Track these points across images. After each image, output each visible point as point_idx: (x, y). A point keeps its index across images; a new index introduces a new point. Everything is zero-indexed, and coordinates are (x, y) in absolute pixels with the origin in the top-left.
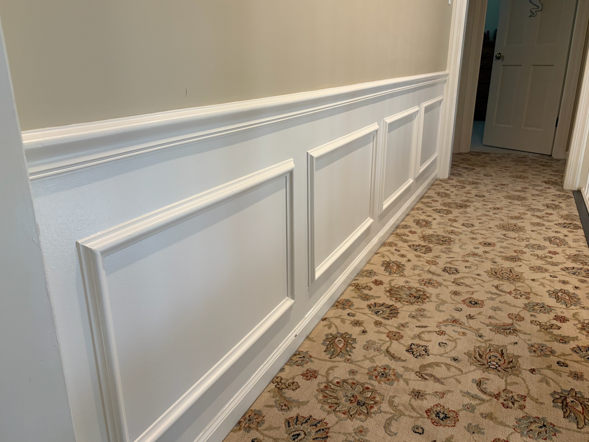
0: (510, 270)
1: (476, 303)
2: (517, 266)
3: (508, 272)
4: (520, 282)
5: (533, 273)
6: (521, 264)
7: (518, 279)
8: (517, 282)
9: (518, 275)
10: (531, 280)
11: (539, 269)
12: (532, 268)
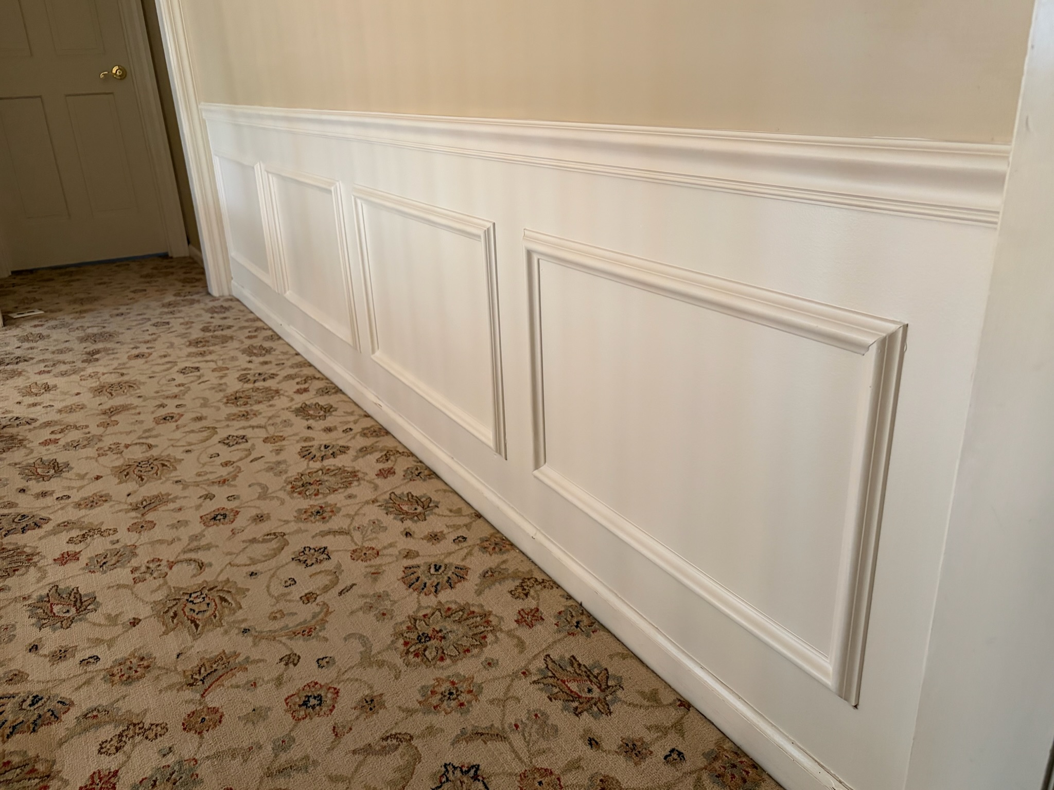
0: (142, 480)
1: (165, 419)
2: (135, 492)
3: (145, 474)
4: (118, 467)
5: (100, 492)
6: (130, 500)
7: (124, 470)
8: (122, 465)
9: (126, 476)
10: (102, 477)
11: (93, 502)
12: (104, 498)
